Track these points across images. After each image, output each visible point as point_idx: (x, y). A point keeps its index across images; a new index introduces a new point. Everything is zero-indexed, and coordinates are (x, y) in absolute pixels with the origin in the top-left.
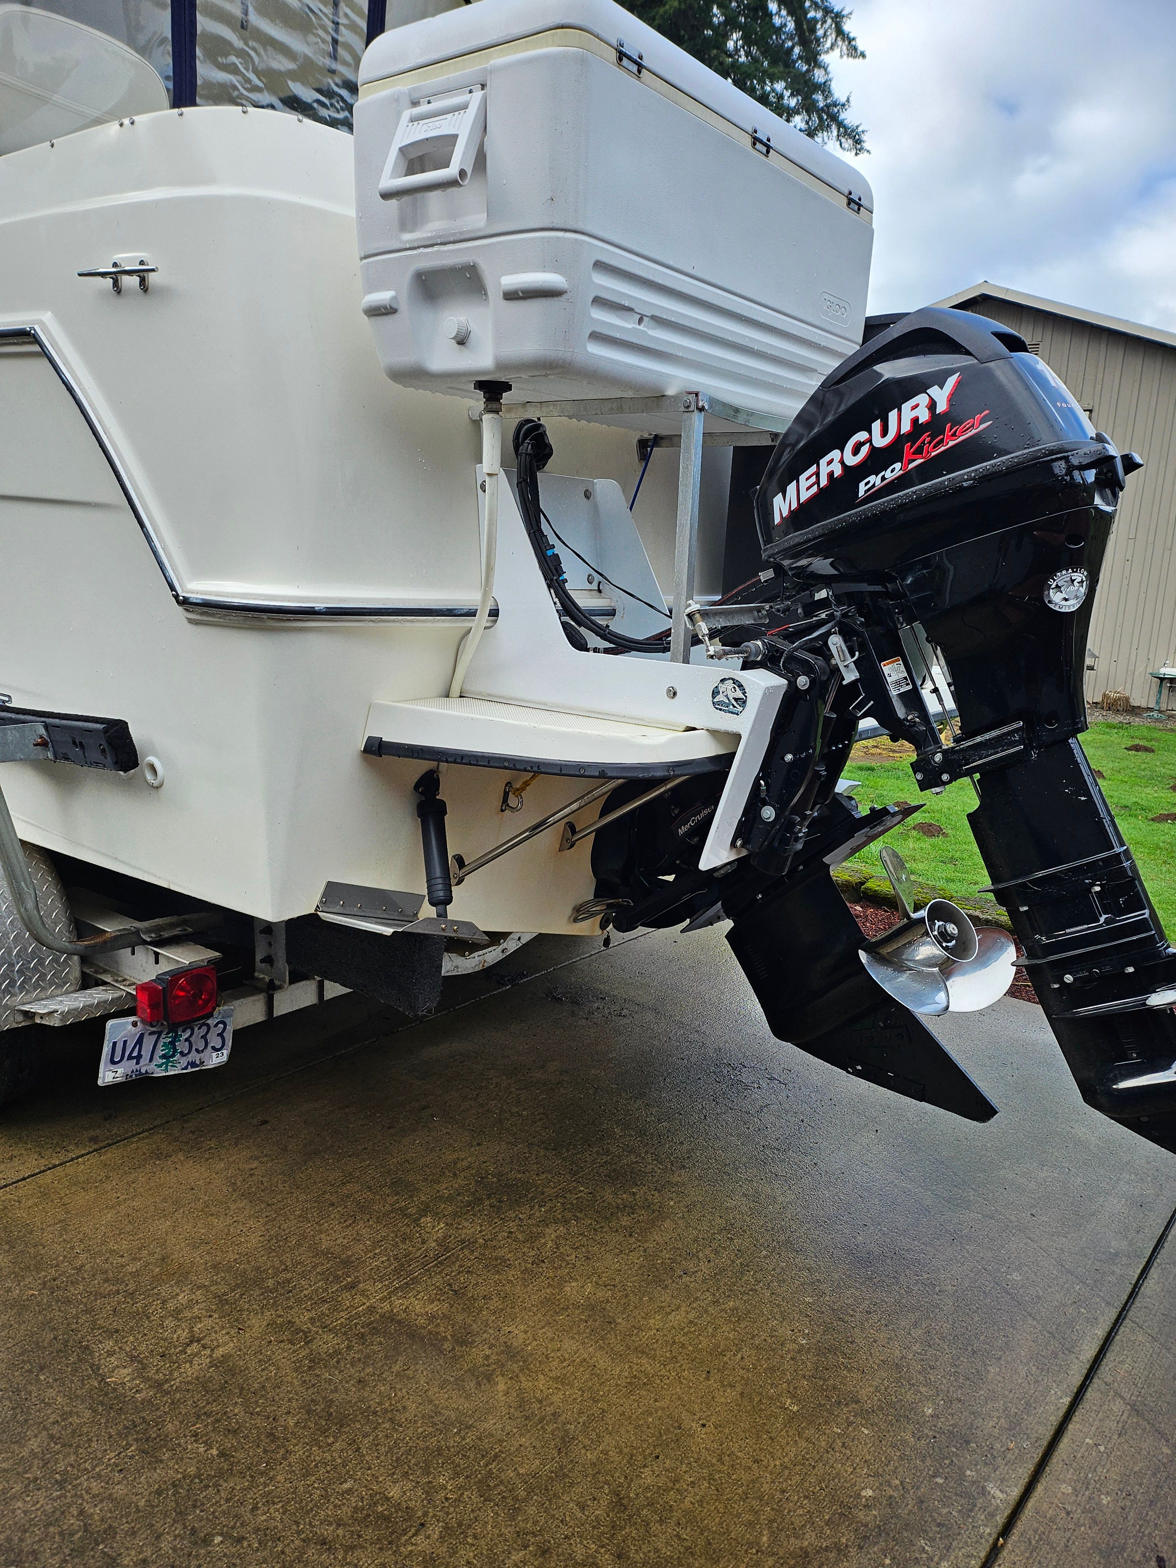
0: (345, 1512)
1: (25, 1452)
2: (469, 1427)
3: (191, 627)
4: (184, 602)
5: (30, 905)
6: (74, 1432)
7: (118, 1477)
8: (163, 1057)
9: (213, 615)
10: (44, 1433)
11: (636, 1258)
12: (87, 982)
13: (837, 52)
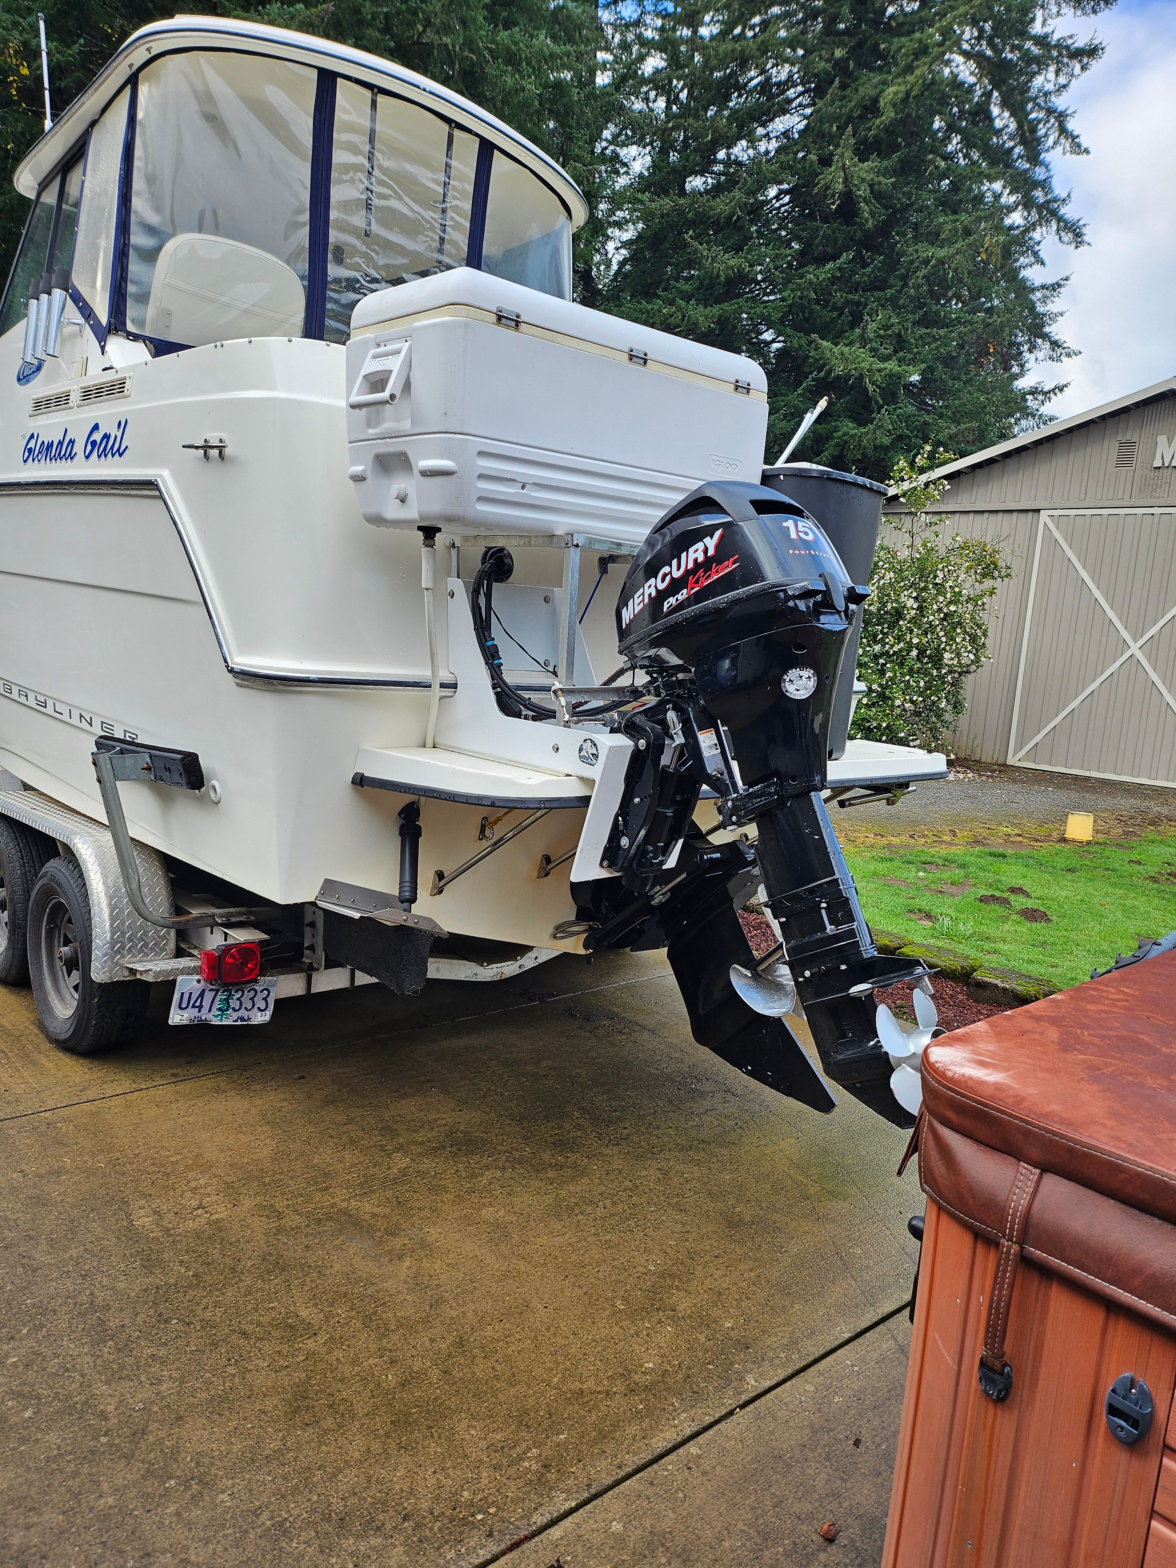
0: (266, 1319)
1: (67, 1256)
2: (372, 1284)
3: (237, 688)
4: (231, 671)
5: (135, 886)
6: (101, 1249)
7: (122, 1278)
8: (219, 1009)
9: (247, 680)
10: (82, 1247)
11: (548, 1200)
12: (179, 953)
13: (1059, 149)
